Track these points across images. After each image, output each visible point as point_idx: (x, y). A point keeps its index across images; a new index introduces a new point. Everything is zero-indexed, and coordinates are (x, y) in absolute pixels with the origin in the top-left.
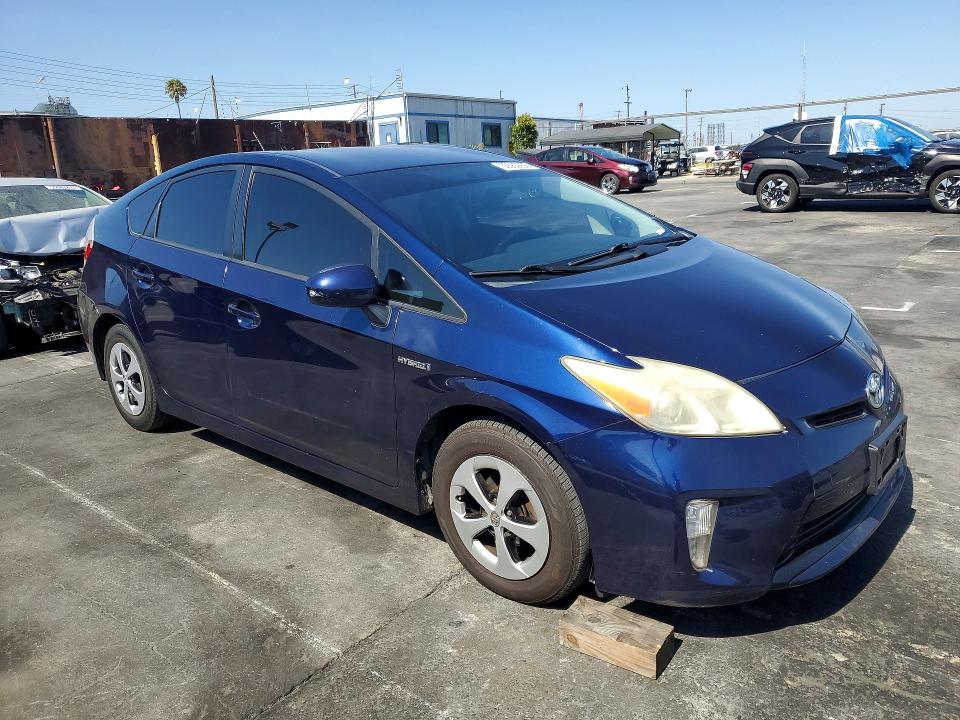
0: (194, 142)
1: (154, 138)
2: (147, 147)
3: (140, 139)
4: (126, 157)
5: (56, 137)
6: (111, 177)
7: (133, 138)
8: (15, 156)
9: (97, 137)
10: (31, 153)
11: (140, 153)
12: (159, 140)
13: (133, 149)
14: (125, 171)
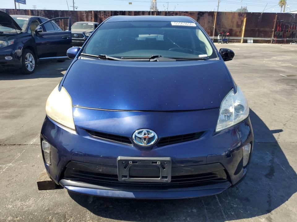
0: (259, 20)
1: (245, 19)
2: (242, 22)
3: (241, 19)
4: (235, 25)
5: (217, 18)
6: (229, 30)
7: (239, 19)
8: (205, 23)
9: (228, 18)
10: (209, 22)
11: (240, 23)
12: (247, 20)
13: (238, 22)
14: (233, 29)
